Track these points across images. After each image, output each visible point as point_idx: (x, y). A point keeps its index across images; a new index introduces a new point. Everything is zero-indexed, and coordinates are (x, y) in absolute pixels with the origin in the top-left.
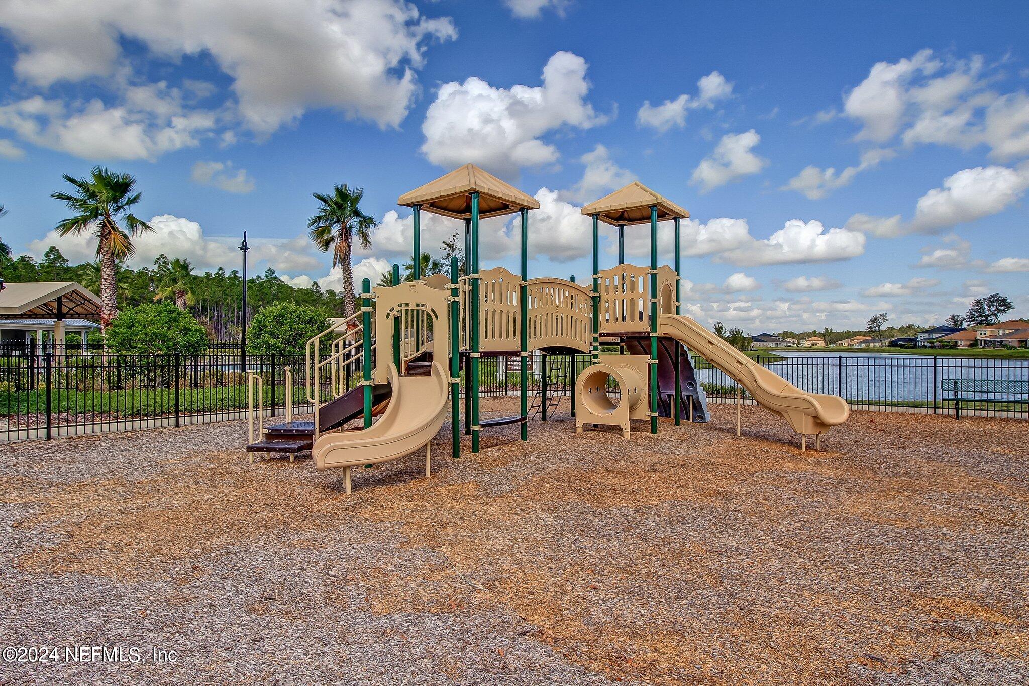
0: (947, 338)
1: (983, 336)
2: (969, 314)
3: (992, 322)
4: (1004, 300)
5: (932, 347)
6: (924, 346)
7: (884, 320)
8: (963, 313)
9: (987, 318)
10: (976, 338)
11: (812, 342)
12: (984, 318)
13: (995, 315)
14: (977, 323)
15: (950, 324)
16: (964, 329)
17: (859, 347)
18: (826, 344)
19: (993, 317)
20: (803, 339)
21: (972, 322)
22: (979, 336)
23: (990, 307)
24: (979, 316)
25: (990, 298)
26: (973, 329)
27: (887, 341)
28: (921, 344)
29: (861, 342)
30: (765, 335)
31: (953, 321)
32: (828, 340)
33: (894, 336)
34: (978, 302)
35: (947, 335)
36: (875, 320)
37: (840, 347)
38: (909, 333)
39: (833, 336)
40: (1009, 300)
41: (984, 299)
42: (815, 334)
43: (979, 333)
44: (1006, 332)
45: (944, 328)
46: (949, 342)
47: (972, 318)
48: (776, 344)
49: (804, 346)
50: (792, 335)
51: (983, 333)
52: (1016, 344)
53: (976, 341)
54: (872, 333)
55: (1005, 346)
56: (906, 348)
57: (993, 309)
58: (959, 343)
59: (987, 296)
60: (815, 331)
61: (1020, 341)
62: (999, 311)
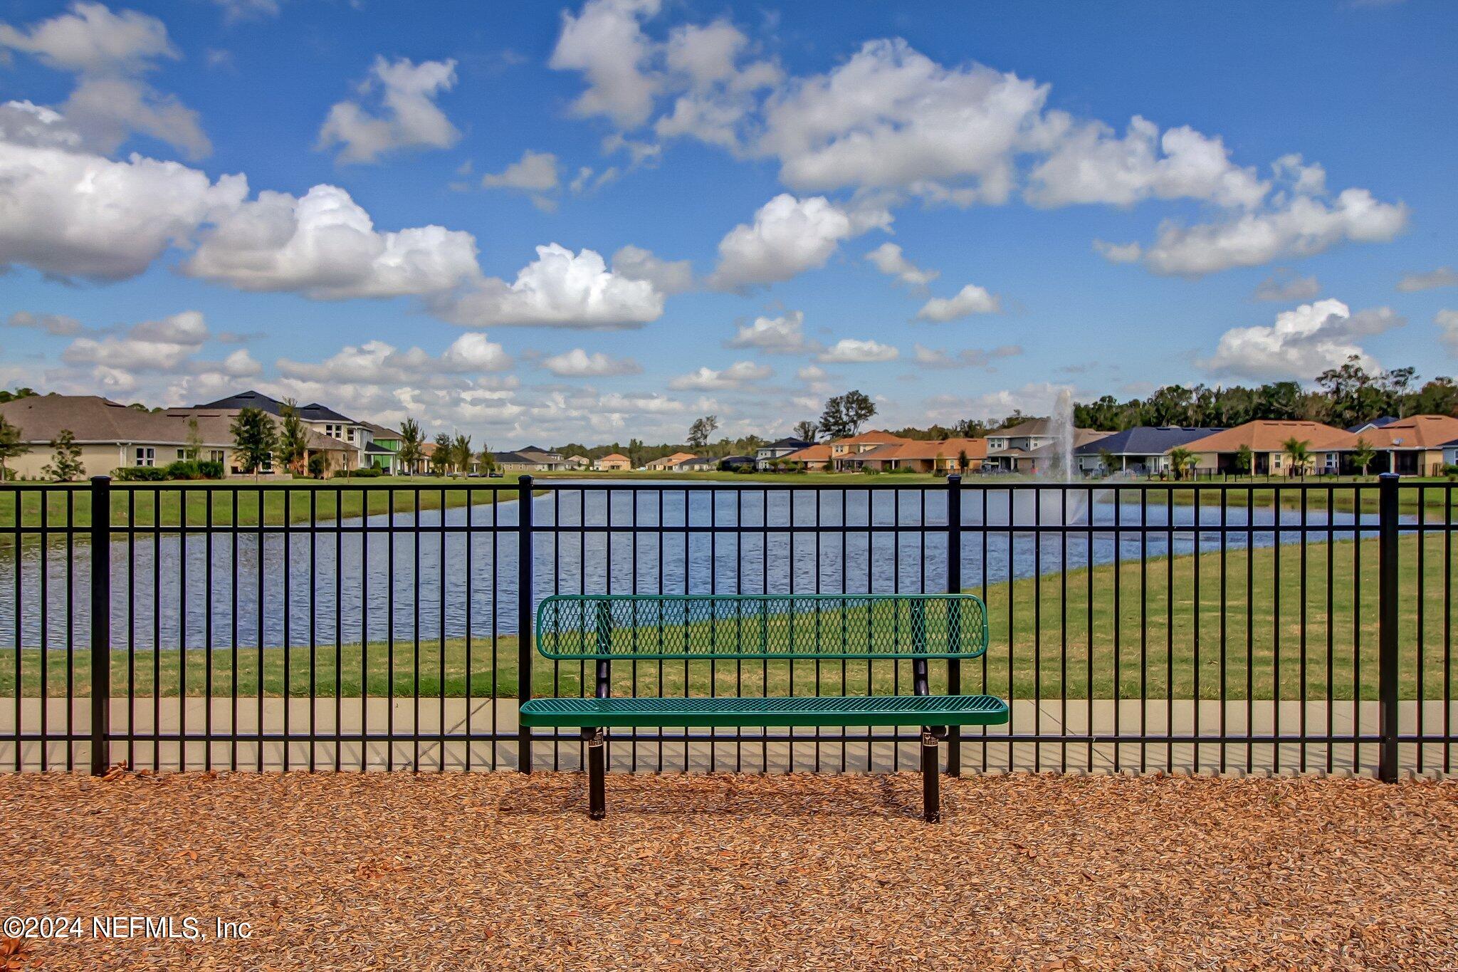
0: (794, 458)
1: (840, 453)
2: (822, 421)
3: (851, 433)
4: (865, 400)
5: (774, 471)
6: (765, 470)
7: (713, 427)
8: (816, 420)
9: (844, 427)
10: (830, 457)
11: (612, 463)
12: (841, 427)
13: (855, 422)
14: (833, 435)
15: (798, 436)
16: (818, 444)
17: (680, 472)
18: (633, 465)
19: (852, 426)
20: (599, 458)
21: (827, 433)
22: (834, 455)
23: (848, 410)
24: (836, 425)
25: (848, 397)
26: (827, 443)
27: (717, 462)
28: (761, 466)
29: (682, 464)
30: (531, 449)
31: (802, 431)
32: (636, 460)
33: (729, 454)
34: (835, 402)
35: (794, 451)
36: (698, 426)
37: (652, 472)
38: (750, 449)
39: (643, 454)
40: (871, 400)
41: (841, 398)
42: (616, 449)
43: (834, 450)
44: (868, 448)
45: (792, 442)
46: (796, 463)
47: (827, 427)
48: (550, 466)
49: (600, 469)
50: (581, 451)
51: (840, 451)
52: (879, 466)
53: (830, 462)
54: (697, 449)
55: (865, 470)
56: (741, 473)
57: (852, 413)
58: (810, 465)
59: (844, 394)
60: (617, 445)
61: (884, 462)
62: (860, 416)
